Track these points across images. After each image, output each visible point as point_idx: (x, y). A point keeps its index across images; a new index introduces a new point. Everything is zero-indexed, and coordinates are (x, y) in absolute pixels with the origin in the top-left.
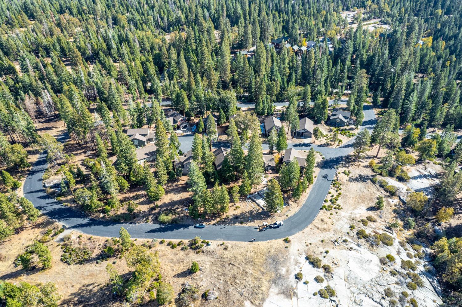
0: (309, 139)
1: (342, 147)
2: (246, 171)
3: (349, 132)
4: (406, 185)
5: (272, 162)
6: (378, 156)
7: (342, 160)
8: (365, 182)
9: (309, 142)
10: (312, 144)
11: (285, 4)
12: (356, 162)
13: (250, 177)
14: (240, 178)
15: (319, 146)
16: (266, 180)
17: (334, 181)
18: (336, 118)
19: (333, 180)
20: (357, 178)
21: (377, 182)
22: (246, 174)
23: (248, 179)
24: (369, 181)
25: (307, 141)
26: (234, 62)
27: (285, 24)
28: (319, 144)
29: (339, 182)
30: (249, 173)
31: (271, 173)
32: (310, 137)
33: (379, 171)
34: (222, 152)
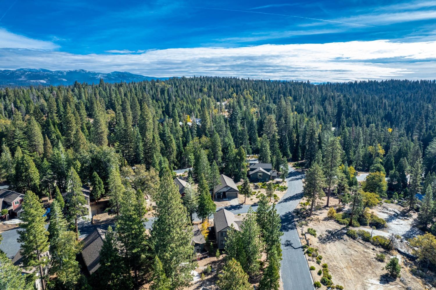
0: (236, 199)
1: (281, 202)
2: (157, 258)
3: (278, 186)
4: (388, 232)
5: (199, 237)
6: (329, 205)
7: (293, 217)
8: (342, 239)
9: (237, 204)
10: (242, 204)
11: (161, 95)
12: (312, 216)
13: (168, 271)
14: (142, 281)
15: (252, 206)
16: (195, 273)
17: (305, 247)
18: (257, 172)
19: (302, 247)
20: (327, 236)
21: (356, 235)
22: (160, 266)
23: (164, 276)
24: (345, 237)
25: (234, 202)
26: (112, 134)
27: (164, 109)
28: (252, 203)
29: (311, 247)
30: (165, 262)
31: (201, 259)
32: (236, 197)
33: (346, 221)
34: (100, 235)
